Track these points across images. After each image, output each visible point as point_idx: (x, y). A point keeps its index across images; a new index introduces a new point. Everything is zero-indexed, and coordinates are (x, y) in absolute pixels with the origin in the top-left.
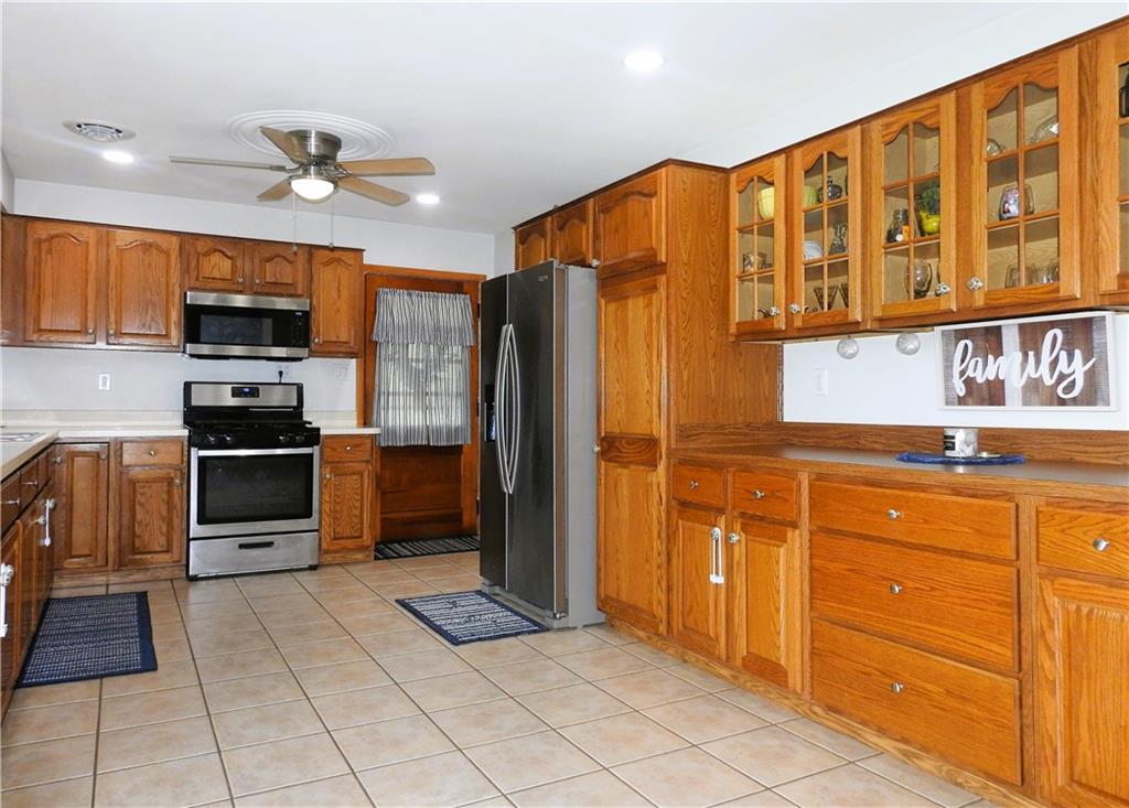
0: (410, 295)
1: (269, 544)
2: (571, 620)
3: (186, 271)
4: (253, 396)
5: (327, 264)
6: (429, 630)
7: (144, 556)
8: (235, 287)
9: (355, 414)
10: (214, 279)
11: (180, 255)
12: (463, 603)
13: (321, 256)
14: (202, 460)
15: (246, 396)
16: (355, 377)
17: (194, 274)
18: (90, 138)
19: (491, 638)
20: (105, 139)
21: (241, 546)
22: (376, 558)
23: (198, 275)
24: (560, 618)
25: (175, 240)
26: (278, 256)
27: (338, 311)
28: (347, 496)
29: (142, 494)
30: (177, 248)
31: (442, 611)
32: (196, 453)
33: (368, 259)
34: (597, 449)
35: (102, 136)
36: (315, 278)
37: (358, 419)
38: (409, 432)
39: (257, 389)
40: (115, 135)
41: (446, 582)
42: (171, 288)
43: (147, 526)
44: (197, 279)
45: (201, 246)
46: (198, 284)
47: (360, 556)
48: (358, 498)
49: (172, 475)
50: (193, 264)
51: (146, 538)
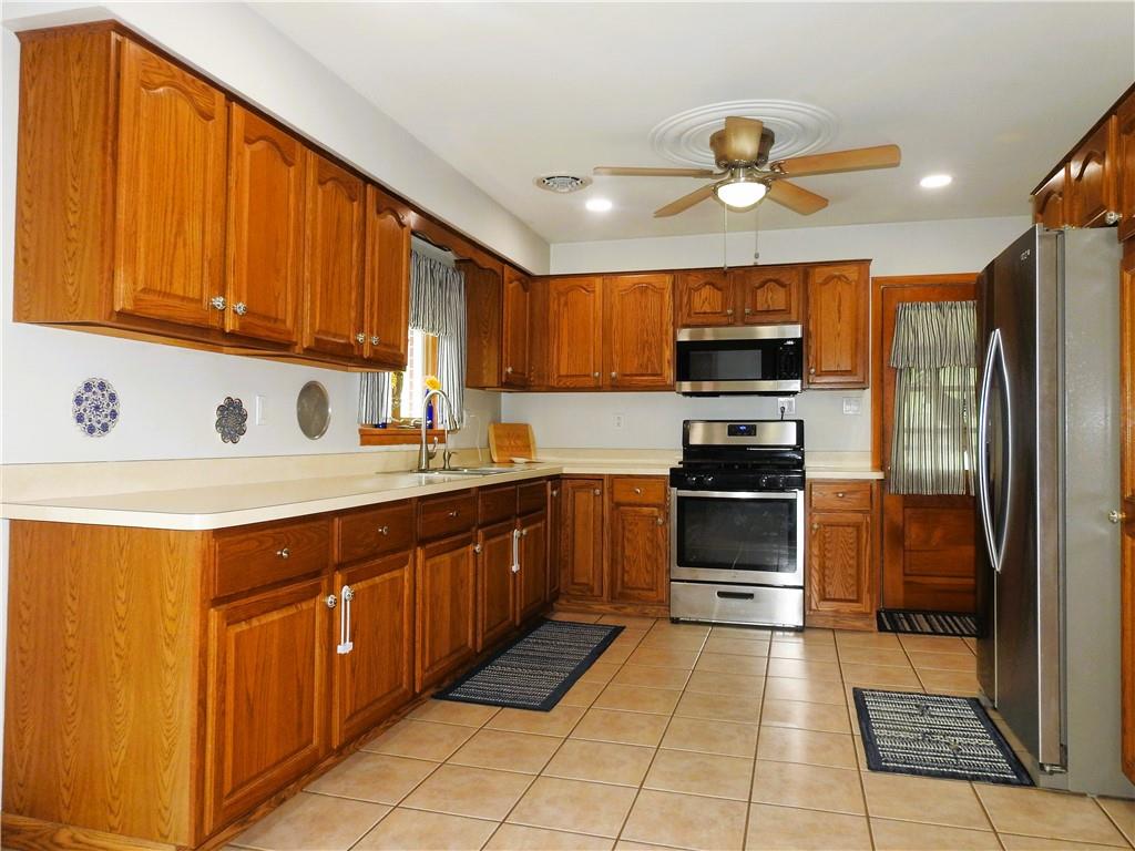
0: (940, 307)
1: (751, 596)
2: (1071, 781)
3: (677, 309)
4: (750, 435)
5: (826, 282)
6: (859, 740)
7: (632, 592)
8: (724, 320)
9: (869, 454)
10: (705, 313)
11: (674, 294)
12: (937, 712)
13: (818, 276)
14: (681, 500)
15: (742, 435)
16: (870, 410)
17: (685, 310)
18: (555, 191)
19: (929, 774)
20: (566, 190)
21: (721, 594)
22: (882, 628)
23: (690, 311)
24: (1052, 773)
25: (668, 279)
26: (771, 280)
27: (839, 335)
28: (840, 551)
29: (630, 531)
30: (670, 286)
31: (897, 717)
32: (675, 492)
33: (876, 271)
34: (1117, 516)
35: (564, 187)
36: (812, 300)
37: (873, 462)
38: (940, 478)
39: (754, 428)
40: (574, 184)
41: (940, 677)
42: (664, 328)
43: (634, 561)
44: (689, 315)
45: (693, 281)
46: (689, 321)
47: (859, 624)
48: (853, 554)
49: (656, 514)
50: (685, 300)
51: (634, 574)
